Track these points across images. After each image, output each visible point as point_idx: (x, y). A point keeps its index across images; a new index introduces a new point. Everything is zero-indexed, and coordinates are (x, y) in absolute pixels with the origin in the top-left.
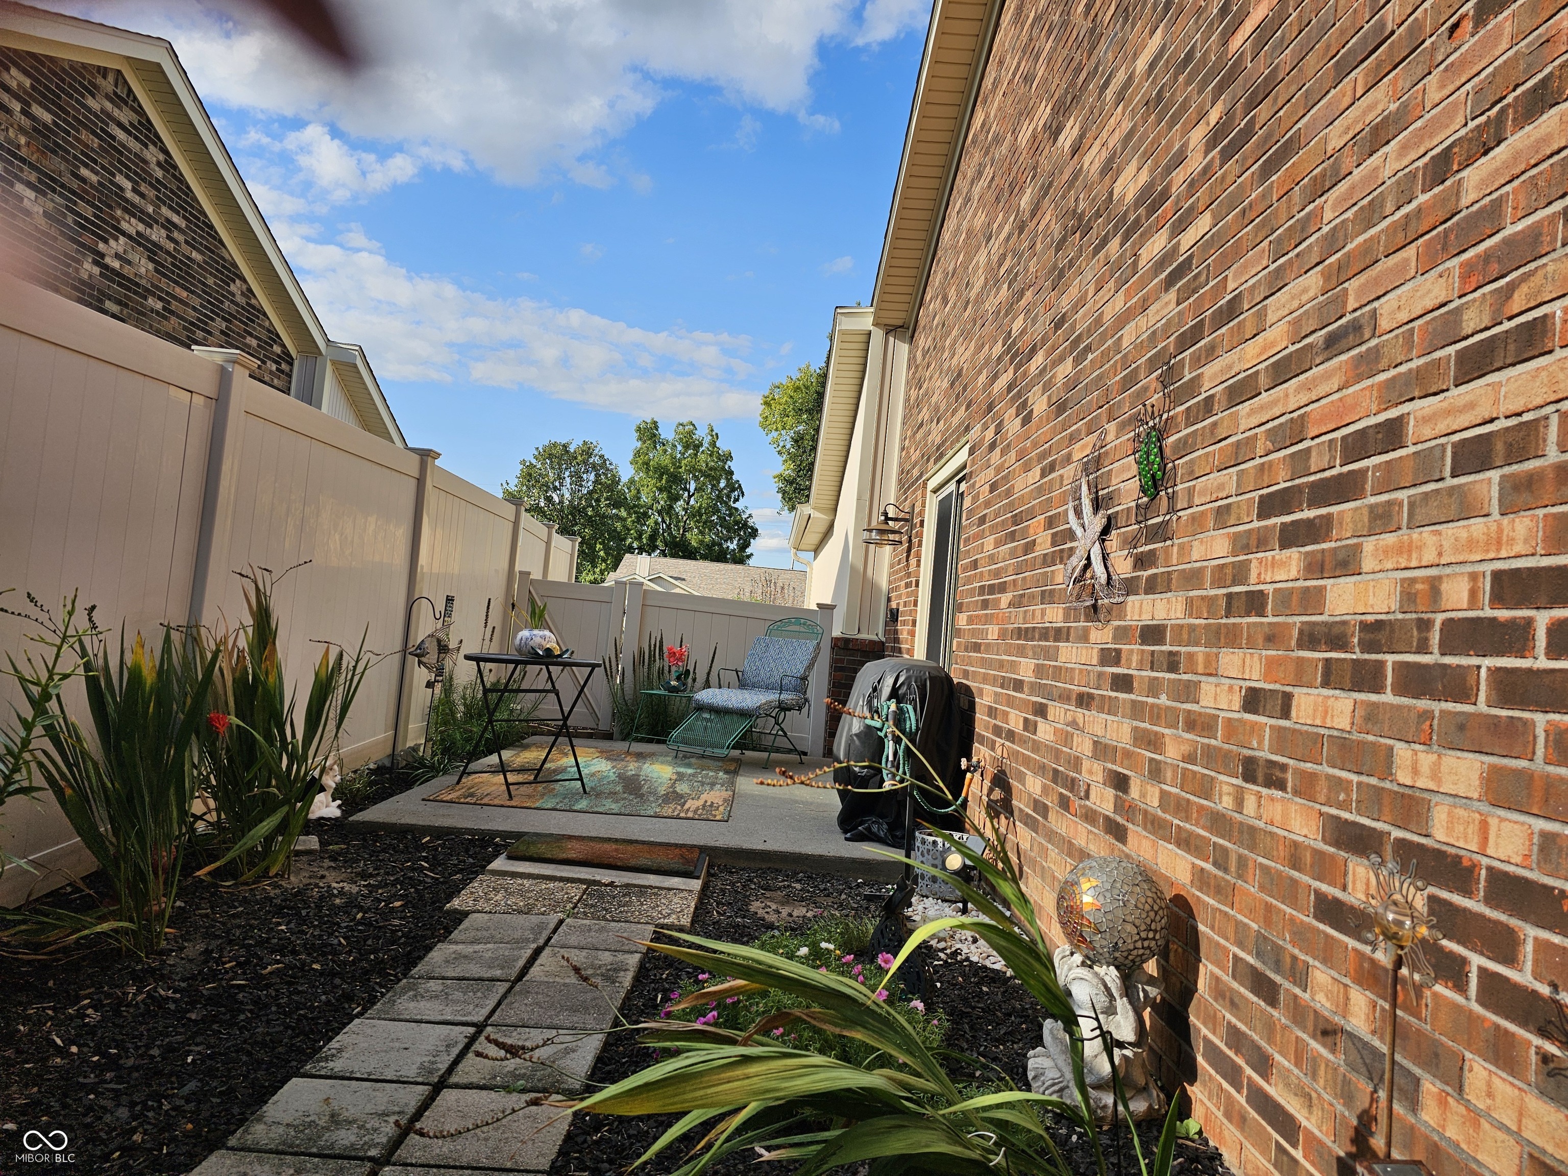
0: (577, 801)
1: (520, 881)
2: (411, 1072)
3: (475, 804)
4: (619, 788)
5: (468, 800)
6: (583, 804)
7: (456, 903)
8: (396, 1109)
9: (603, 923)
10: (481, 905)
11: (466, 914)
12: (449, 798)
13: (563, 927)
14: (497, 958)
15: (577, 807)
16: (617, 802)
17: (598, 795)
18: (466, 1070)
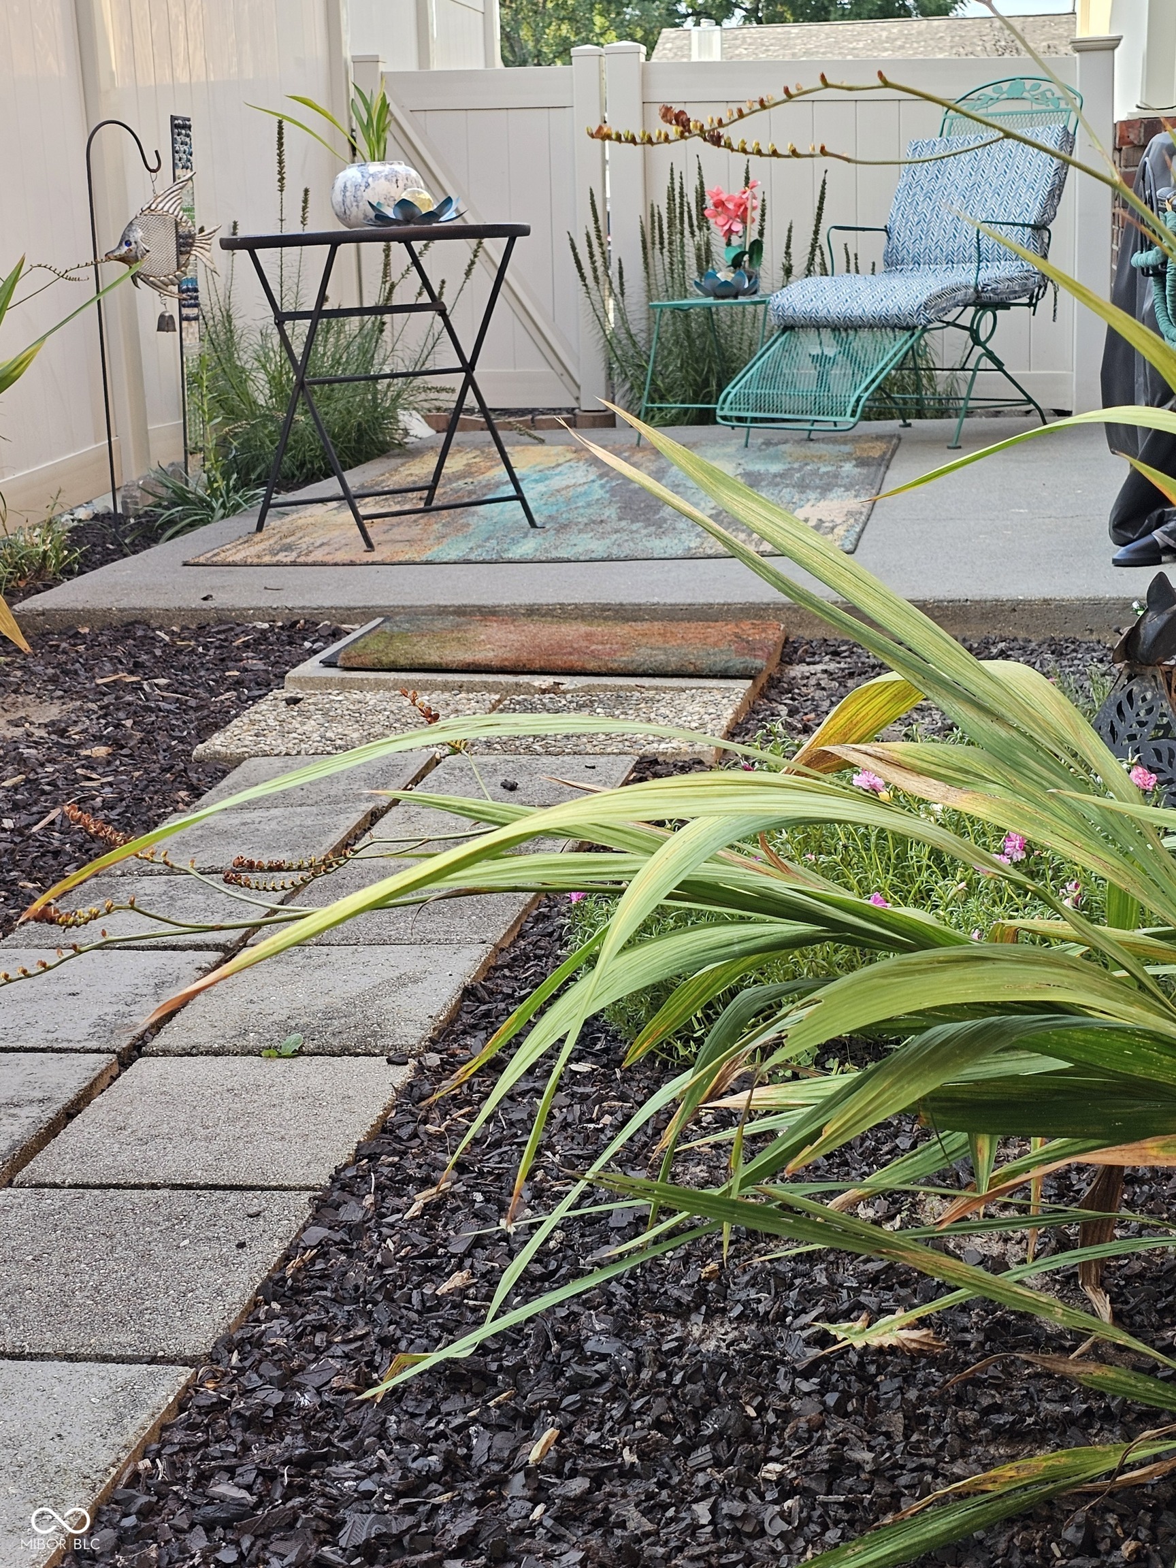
0: (514, 541)
1: (358, 696)
2: (76, 1034)
3: (294, 564)
4: (611, 512)
5: (281, 557)
6: (528, 547)
7: (218, 743)
8: (38, 1094)
9: (524, 759)
10: (272, 741)
11: (237, 761)
12: (238, 558)
13: (438, 771)
14: (286, 832)
15: (516, 552)
16: (603, 536)
17: (563, 527)
18: (190, 1024)
